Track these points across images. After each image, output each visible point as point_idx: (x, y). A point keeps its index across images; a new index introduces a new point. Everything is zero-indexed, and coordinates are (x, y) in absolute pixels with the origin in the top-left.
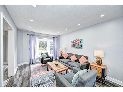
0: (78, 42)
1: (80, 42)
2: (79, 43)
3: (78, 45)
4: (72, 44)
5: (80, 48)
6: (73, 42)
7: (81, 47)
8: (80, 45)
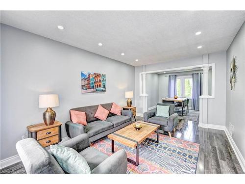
0: (98, 80)
1: (102, 80)
2: (100, 81)
3: (100, 85)
4: (87, 82)
5: (103, 91)
6: (89, 77)
7: (104, 89)
8: (102, 86)
